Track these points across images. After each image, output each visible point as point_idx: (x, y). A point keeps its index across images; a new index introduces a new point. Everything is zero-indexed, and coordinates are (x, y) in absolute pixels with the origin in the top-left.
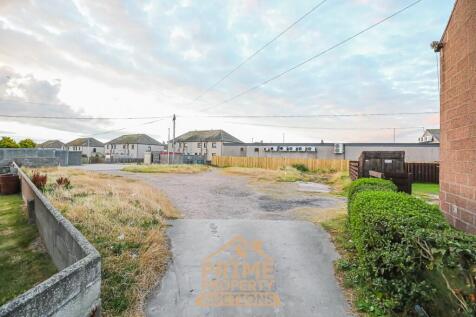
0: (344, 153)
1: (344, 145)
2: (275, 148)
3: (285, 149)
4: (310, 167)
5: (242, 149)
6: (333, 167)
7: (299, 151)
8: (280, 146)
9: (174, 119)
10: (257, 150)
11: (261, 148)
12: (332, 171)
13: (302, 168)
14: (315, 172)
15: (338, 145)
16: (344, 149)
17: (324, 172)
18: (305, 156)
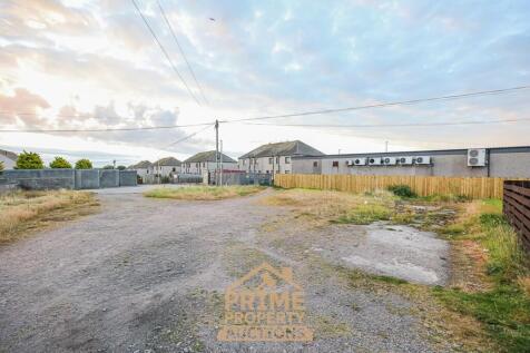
0: (488, 165)
1: (489, 151)
2: (362, 161)
3: (377, 161)
4: (419, 190)
5: (315, 164)
6: (464, 191)
7: (401, 164)
8: (370, 158)
9: (217, 126)
10: (336, 164)
11: (341, 161)
12: (463, 198)
13: (405, 193)
14: (428, 199)
15: (475, 152)
16: (488, 159)
17: (446, 200)
18: (413, 171)
